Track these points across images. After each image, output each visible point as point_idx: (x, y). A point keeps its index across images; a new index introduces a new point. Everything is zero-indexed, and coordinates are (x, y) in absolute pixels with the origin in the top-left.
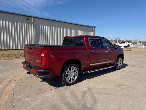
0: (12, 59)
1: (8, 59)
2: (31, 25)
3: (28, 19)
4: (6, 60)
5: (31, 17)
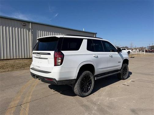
0: (8, 71)
1: (4, 72)
2: (29, 31)
3: (25, 25)
4: (2, 72)
5: (29, 22)
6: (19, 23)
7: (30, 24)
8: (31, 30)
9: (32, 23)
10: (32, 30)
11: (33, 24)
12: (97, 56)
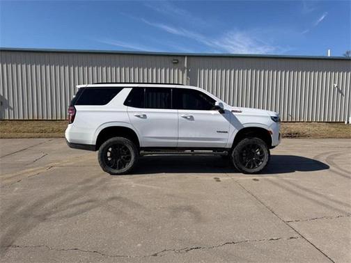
2: (183, 73)
3: (177, 61)
5: (183, 56)
6: (167, 59)
7: (186, 59)
8: (186, 71)
9: (189, 56)
10: (188, 71)
11: (192, 59)
12: (145, 116)
